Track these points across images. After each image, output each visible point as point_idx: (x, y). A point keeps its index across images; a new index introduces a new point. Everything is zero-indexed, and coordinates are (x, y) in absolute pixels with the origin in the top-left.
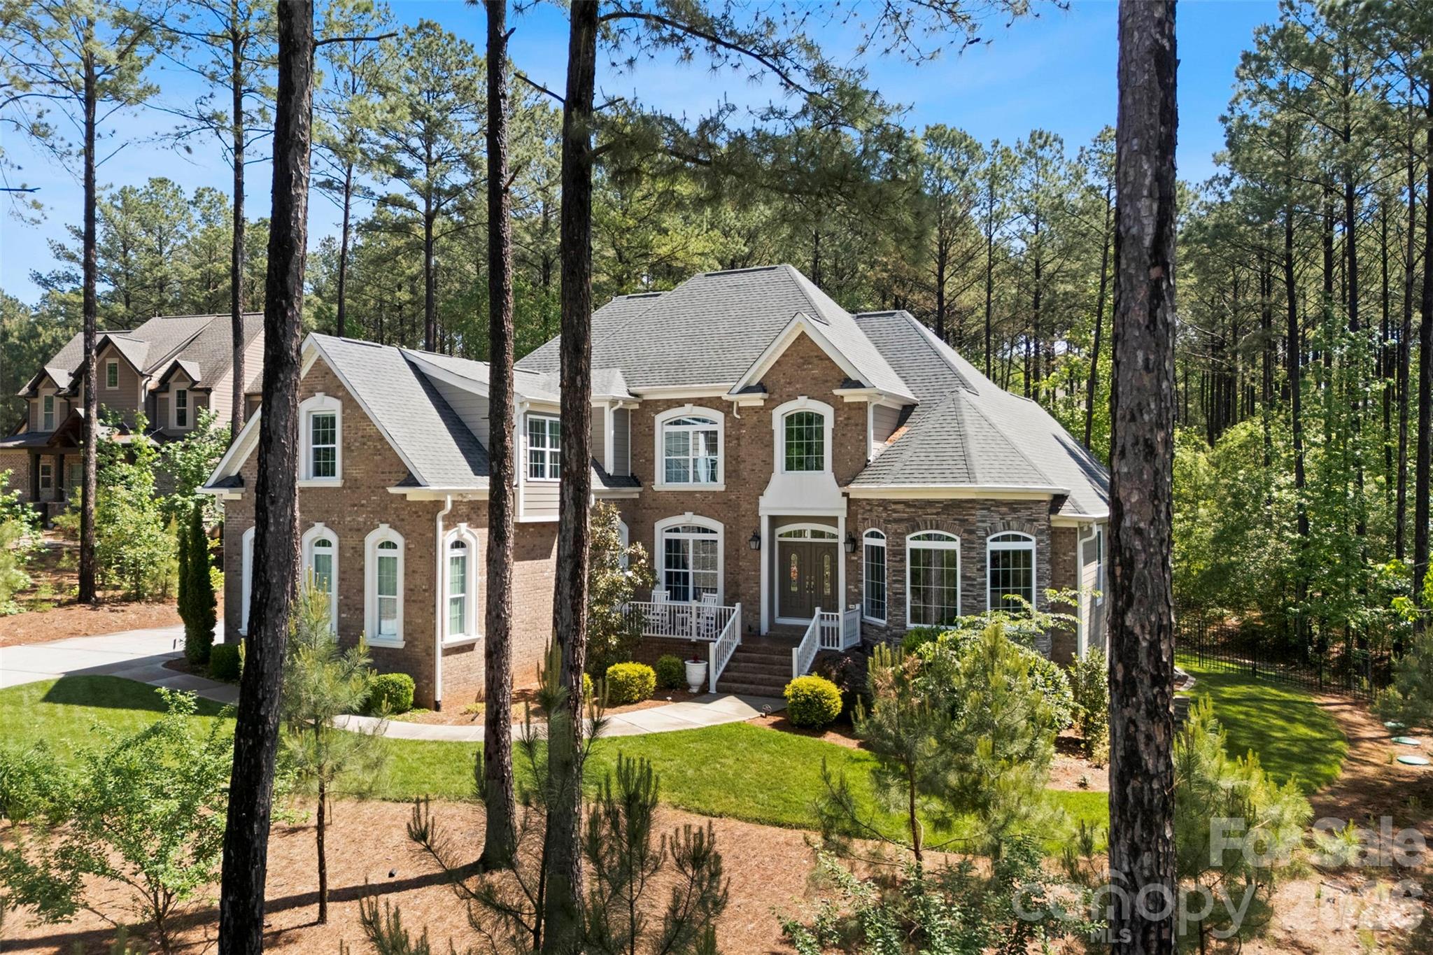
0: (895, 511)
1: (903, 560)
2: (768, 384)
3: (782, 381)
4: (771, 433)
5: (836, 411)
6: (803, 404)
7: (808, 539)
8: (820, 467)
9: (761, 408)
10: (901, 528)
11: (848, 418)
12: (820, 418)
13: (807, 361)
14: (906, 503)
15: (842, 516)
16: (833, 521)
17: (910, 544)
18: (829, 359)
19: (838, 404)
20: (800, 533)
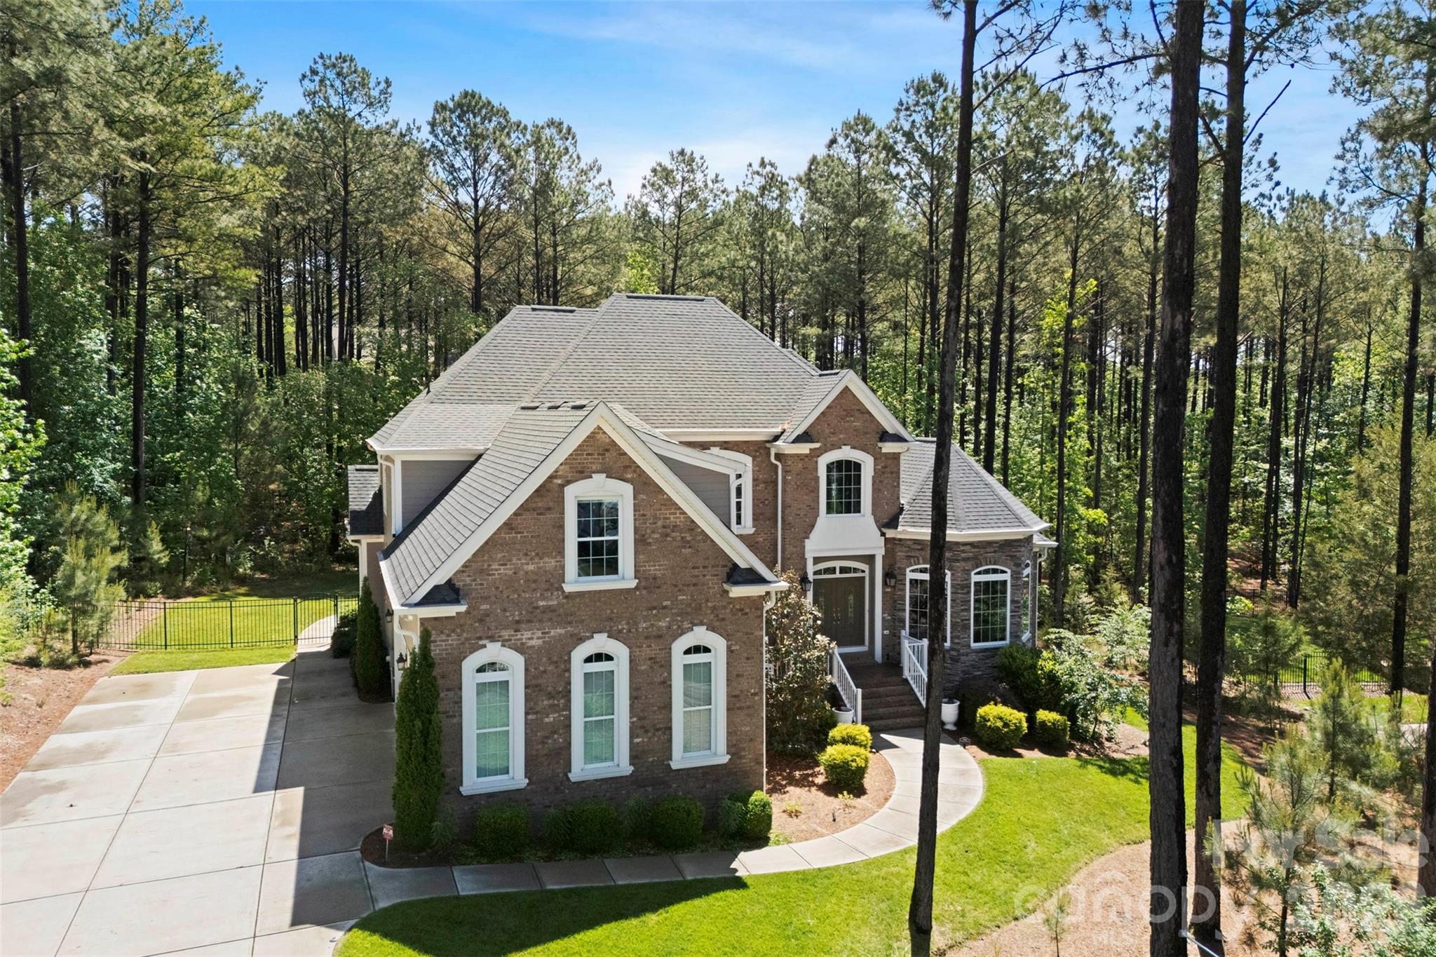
0: (963, 552)
1: (969, 592)
2: (814, 433)
3: (827, 431)
4: (817, 479)
5: (875, 459)
6: (846, 453)
7: (838, 575)
8: (857, 509)
9: (806, 456)
10: (968, 565)
11: (885, 467)
12: (858, 466)
13: (849, 413)
14: (972, 544)
15: (880, 553)
16: (870, 559)
17: (975, 578)
18: (869, 413)
19: (878, 456)
20: (833, 570)
